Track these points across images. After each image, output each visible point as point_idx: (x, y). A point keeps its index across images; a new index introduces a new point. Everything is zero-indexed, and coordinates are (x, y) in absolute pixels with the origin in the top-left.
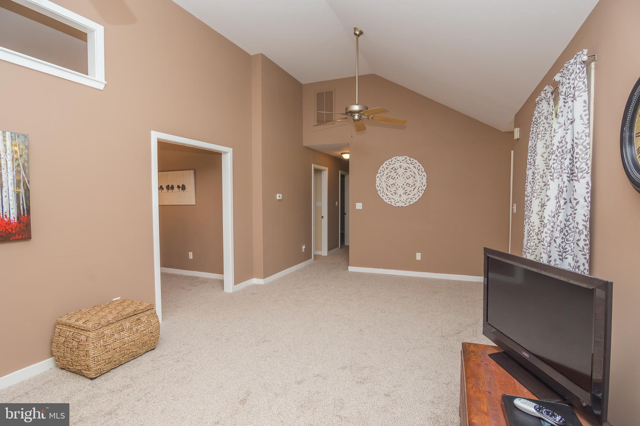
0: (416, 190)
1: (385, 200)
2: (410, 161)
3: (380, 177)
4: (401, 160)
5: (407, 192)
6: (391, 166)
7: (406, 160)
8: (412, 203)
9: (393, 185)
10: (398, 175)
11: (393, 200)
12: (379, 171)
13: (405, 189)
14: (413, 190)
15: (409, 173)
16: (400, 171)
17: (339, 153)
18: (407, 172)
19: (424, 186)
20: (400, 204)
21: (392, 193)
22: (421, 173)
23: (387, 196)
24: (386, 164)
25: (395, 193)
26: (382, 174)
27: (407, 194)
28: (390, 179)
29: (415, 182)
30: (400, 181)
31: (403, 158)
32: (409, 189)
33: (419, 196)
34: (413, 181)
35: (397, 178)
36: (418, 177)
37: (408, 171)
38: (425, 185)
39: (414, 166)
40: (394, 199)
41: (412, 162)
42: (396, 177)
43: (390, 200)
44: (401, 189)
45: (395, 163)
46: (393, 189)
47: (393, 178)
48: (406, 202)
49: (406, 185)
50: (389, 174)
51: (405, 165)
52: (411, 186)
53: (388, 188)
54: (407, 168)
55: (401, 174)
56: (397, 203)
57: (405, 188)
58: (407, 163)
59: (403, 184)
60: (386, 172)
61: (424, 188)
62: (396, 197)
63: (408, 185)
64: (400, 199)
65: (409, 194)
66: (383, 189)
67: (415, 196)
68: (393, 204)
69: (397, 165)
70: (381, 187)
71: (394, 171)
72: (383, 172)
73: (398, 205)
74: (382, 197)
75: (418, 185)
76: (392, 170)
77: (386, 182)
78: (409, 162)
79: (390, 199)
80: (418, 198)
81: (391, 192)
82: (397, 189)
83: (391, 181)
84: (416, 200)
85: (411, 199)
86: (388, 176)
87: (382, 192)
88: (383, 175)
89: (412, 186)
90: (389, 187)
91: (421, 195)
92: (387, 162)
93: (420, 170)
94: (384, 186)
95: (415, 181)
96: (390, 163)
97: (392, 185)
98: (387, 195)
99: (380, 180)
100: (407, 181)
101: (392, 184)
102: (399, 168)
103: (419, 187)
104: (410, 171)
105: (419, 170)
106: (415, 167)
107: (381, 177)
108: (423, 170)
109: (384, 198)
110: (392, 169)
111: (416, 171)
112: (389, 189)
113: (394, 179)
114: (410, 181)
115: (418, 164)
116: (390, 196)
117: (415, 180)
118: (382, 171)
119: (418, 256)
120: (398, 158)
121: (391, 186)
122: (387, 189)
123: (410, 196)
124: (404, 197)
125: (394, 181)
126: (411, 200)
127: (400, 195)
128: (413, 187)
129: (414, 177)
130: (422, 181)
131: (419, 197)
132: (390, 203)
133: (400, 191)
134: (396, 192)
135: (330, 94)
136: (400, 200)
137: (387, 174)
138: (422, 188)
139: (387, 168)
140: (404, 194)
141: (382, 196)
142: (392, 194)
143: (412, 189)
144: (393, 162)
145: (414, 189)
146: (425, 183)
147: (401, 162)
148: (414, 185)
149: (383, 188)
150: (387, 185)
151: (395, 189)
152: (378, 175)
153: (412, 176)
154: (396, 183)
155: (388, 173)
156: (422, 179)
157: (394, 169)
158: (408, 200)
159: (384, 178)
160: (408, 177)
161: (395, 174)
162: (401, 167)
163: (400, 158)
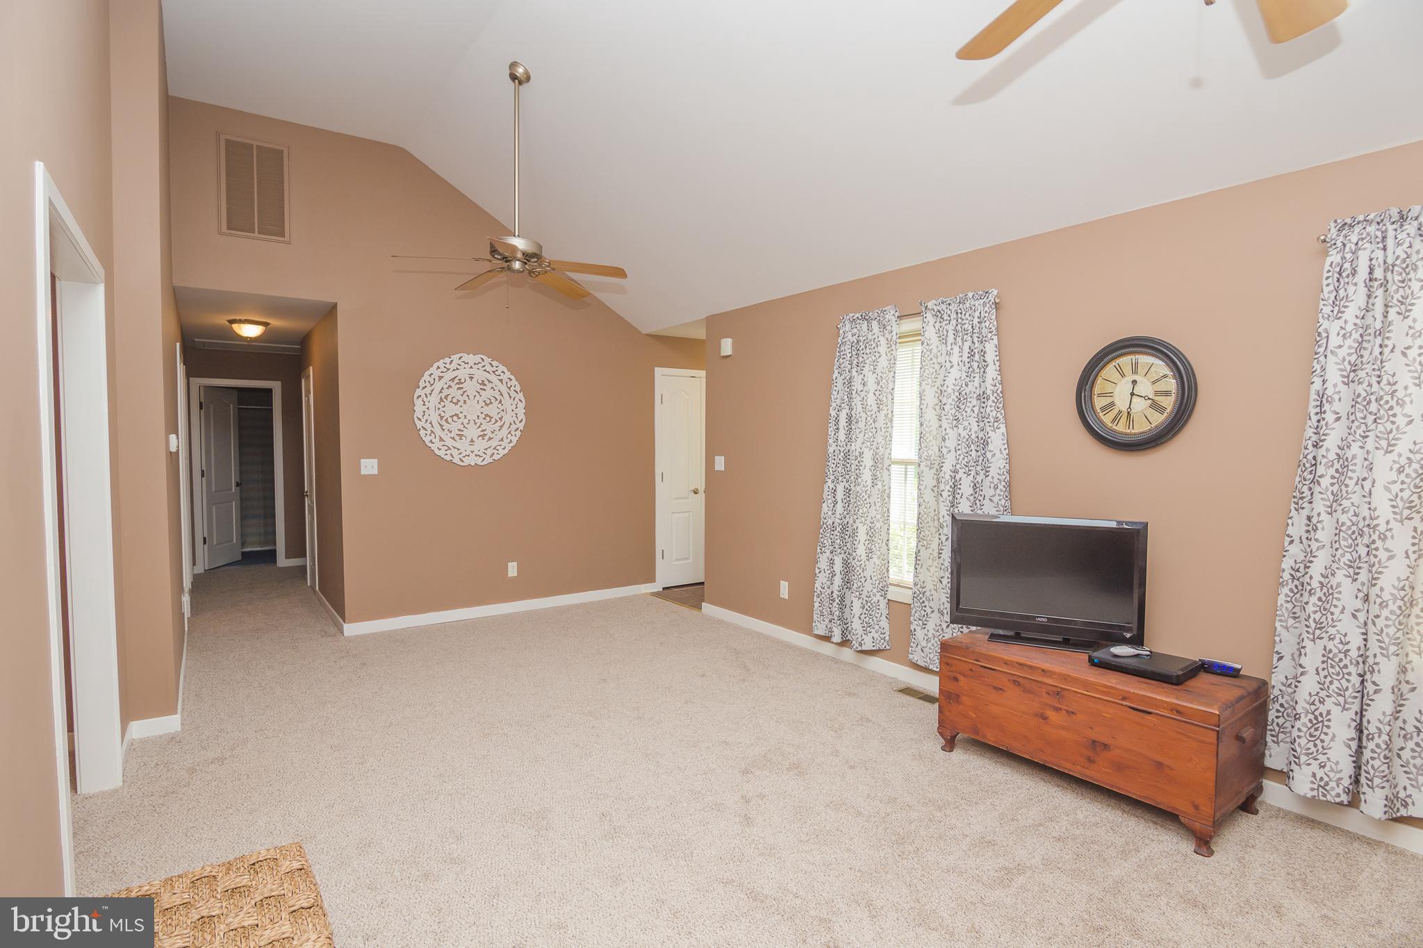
0: (505, 431)
1: (437, 452)
2: (492, 366)
3: (424, 396)
4: (471, 364)
5: (485, 433)
6: (450, 375)
7: (483, 364)
8: (496, 457)
9: (455, 418)
10: (465, 395)
11: (455, 452)
12: (422, 384)
13: (483, 427)
14: (499, 430)
15: (488, 393)
16: (472, 387)
17: (221, 320)
18: (485, 390)
19: (520, 422)
20: (471, 461)
21: (452, 435)
22: (513, 394)
23: (443, 443)
24: (438, 368)
25: (461, 436)
26: (428, 390)
27: (487, 438)
28: (447, 402)
29: (502, 413)
30: (473, 409)
31: (478, 358)
32: (489, 427)
33: (511, 441)
34: (498, 411)
35: (465, 402)
36: (507, 402)
37: (488, 388)
38: (522, 420)
39: (500, 378)
40: (458, 449)
41: (495, 369)
42: (462, 399)
43: (448, 452)
44: (471, 426)
45: (459, 367)
46: (455, 427)
47: (455, 400)
48: (485, 456)
49: (484, 419)
50: (446, 392)
51: (480, 375)
52: (493, 420)
53: (443, 423)
54: (486, 382)
55: (471, 393)
56: (464, 457)
57: (481, 424)
58: (485, 370)
59: (478, 416)
60: (438, 386)
61: (521, 426)
62: (463, 445)
63: (488, 419)
64: (472, 448)
65: (490, 439)
66: (432, 426)
67: (503, 441)
68: (456, 460)
69: (463, 373)
70: (427, 420)
71: (458, 386)
72: (432, 385)
73: (467, 461)
74: (430, 445)
75: (508, 418)
76: (451, 383)
77: (439, 409)
78: (488, 368)
79: (449, 449)
80: (509, 447)
81: (451, 432)
82: (464, 427)
83: (451, 409)
84: (506, 451)
85: (495, 448)
86: (443, 395)
87: (429, 432)
88: (430, 394)
89: (496, 421)
90: (446, 421)
91: (515, 440)
92: (440, 363)
93: (513, 388)
94: (434, 418)
95: (503, 410)
96: (448, 366)
97: (452, 417)
98: (441, 440)
99: (424, 405)
100: (486, 410)
101: (454, 416)
102: (468, 379)
103: (511, 424)
104: (492, 388)
105: (509, 388)
106: (501, 381)
107: (427, 396)
108: (518, 388)
109: (434, 447)
110: (453, 380)
111: (504, 389)
112: (446, 426)
113: (456, 404)
114: (493, 410)
115: (508, 374)
116: (450, 443)
117: (502, 408)
118: (427, 384)
119: (512, 569)
120: (466, 357)
121: (450, 420)
122: (441, 426)
123: (494, 443)
124: (480, 445)
125: (456, 410)
126: (496, 452)
127: (472, 441)
128: (499, 424)
129: (500, 402)
130: (516, 411)
131: (512, 444)
132: (448, 458)
133: (472, 432)
134: (461, 433)
135: (273, 160)
136: (472, 452)
137: (441, 392)
138: (516, 427)
139: (440, 378)
140: (481, 438)
141: (431, 441)
142: (453, 438)
143: (496, 426)
144: (454, 366)
145: (501, 427)
146: (522, 416)
147: (471, 367)
148: (501, 419)
149: (431, 423)
150: (442, 418)
151: (461, 427)
152: (418, 392)
153: (497, 400)
154: (461, 412)
155: (443, 388)
156: (517, 408)
157: (456, 381)
158: (489, 452)
159: (434, 399)
160: (488, 402)
161: (461, 392)
162: (471, 378)
163: (471, 359)
